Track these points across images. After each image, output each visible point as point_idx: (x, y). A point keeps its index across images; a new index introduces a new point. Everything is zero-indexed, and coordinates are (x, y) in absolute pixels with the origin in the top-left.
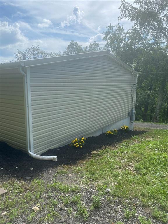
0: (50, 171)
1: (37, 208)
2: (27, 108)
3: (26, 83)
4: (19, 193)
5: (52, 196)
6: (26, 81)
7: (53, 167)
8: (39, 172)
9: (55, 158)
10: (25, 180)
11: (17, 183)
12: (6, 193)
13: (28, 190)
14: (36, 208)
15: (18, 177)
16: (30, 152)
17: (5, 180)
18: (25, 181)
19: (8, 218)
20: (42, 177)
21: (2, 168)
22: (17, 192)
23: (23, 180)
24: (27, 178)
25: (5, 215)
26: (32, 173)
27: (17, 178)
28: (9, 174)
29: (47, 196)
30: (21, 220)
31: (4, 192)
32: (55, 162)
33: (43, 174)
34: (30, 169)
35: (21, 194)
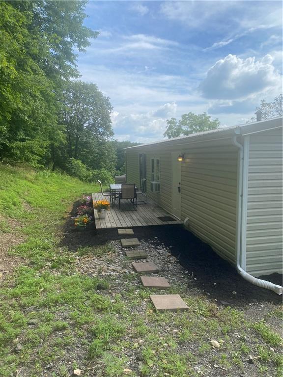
0: (262, 306)
1: (218, 345)
2: (240, 198)
3: (241, 161)
4: (203, 315)
5: (248, 340)
6: (241, 157)
7: (269, 302)
8: (243, 300)
9: (279, 288)
10: (219, 303)
11: (206, 304)
12: (187, 309)
13: (217, 317)
14: (216, 343)
15: (211, 298)
16: (239, 268)
17: (194, 294)
18: (219, 305)
19: (178, 338)
20: (246, 309)
21: (195, 279)
22: (201, 314)
23: (216, 304)
24: (223, 302)
25: (176, 333)
26: (233, 298)
27: (209, 297)
28: (201, 289)
29: (239, 337)
30: (192, 347)
31: (185, 308)
32: (278, 295)
33: (249, 305)
34: (231, 292)
35: (205, 319)
